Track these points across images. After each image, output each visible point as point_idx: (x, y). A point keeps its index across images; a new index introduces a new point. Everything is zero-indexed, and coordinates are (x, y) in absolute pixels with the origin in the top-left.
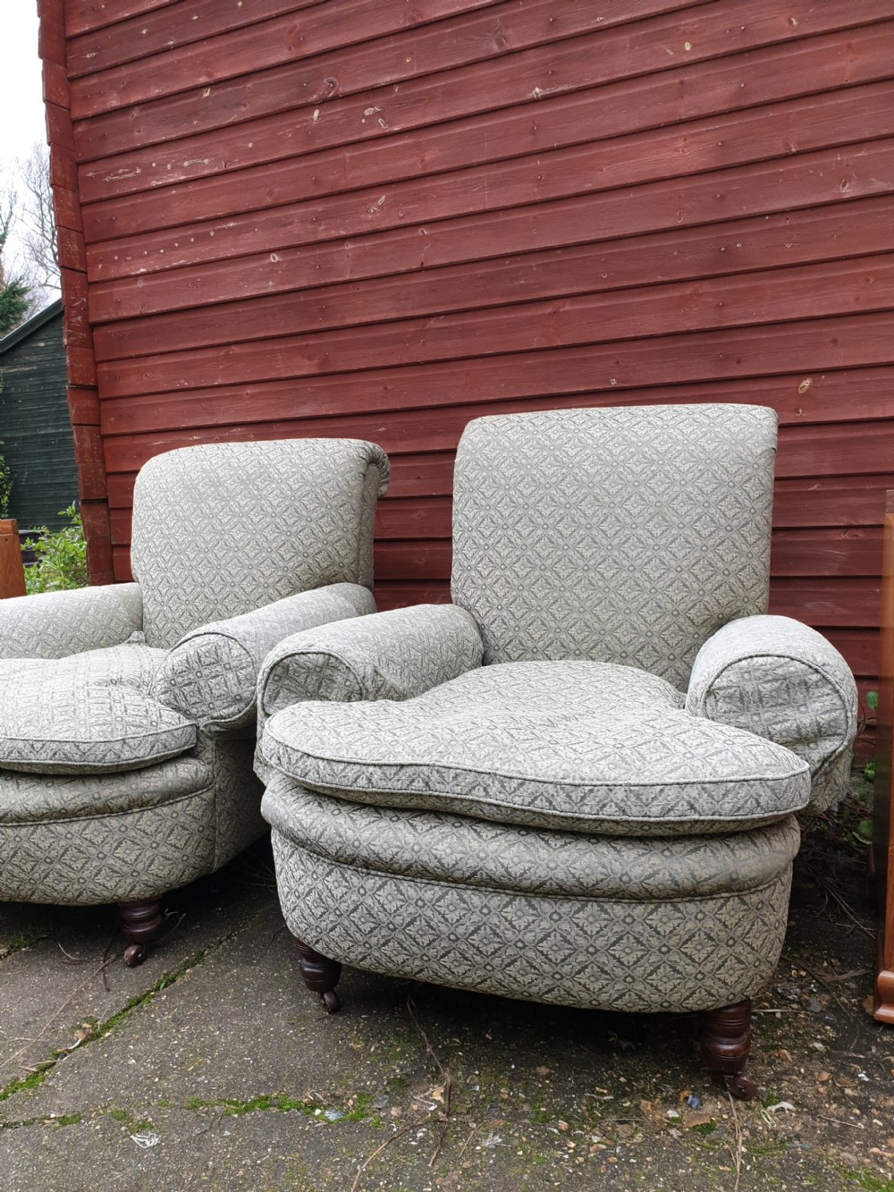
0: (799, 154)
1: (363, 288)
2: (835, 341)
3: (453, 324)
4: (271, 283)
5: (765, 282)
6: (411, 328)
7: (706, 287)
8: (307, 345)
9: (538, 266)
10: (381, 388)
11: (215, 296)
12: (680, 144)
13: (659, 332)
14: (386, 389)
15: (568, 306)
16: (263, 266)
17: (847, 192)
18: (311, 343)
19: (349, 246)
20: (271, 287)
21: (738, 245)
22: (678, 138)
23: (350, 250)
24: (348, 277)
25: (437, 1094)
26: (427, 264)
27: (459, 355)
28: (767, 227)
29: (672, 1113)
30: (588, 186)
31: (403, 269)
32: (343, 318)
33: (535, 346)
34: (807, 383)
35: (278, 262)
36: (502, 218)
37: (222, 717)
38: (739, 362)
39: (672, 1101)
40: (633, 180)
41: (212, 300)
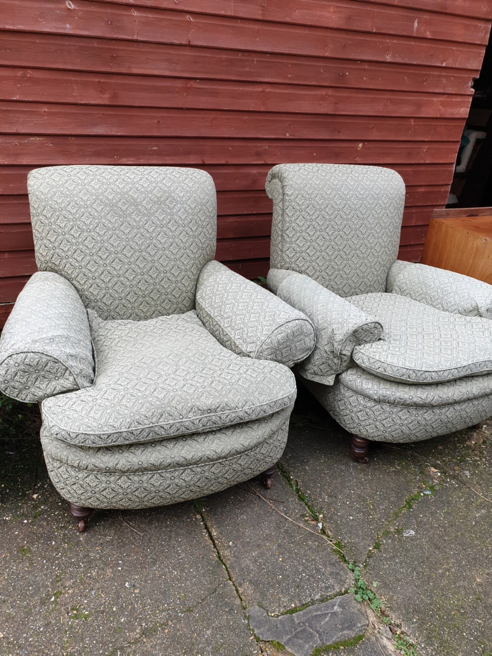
0: (376, 33)
1: (145, 48)
2: (373, 128)
3: (207, 87)
4: (68, 26)
5: (354, 95)
6: (179, 84)
7: (330, 92)
8: (100, 82)
9: (257, 61)
10: (156, 121)
11: (12, 24)
12: (332, 10)
13: (310, 112)
14: (159, 122)
15: (268, 89)
16: (59, 9)
17: (389, 58)
18: (102, 80)
19: (135, 13)
20: (68, 29)
21: (347, 74)
22: (331, 5)
23: (136, 17)
24: (135, 37)
25: (433, 469)
26: (194, 43)
27: (208, 108)
28: (358, 67)
29: (474, 442)
30: (288, 20)
31: (177, 42)
32: (130, 67)
33: (251, 109)
34: (361, 145)
35: (74, 9)
36: (239, 24)
37: (299, 359)
38: (339, 132)
39: (469, 439)
40: (309, 23)
41: (11, 27)
